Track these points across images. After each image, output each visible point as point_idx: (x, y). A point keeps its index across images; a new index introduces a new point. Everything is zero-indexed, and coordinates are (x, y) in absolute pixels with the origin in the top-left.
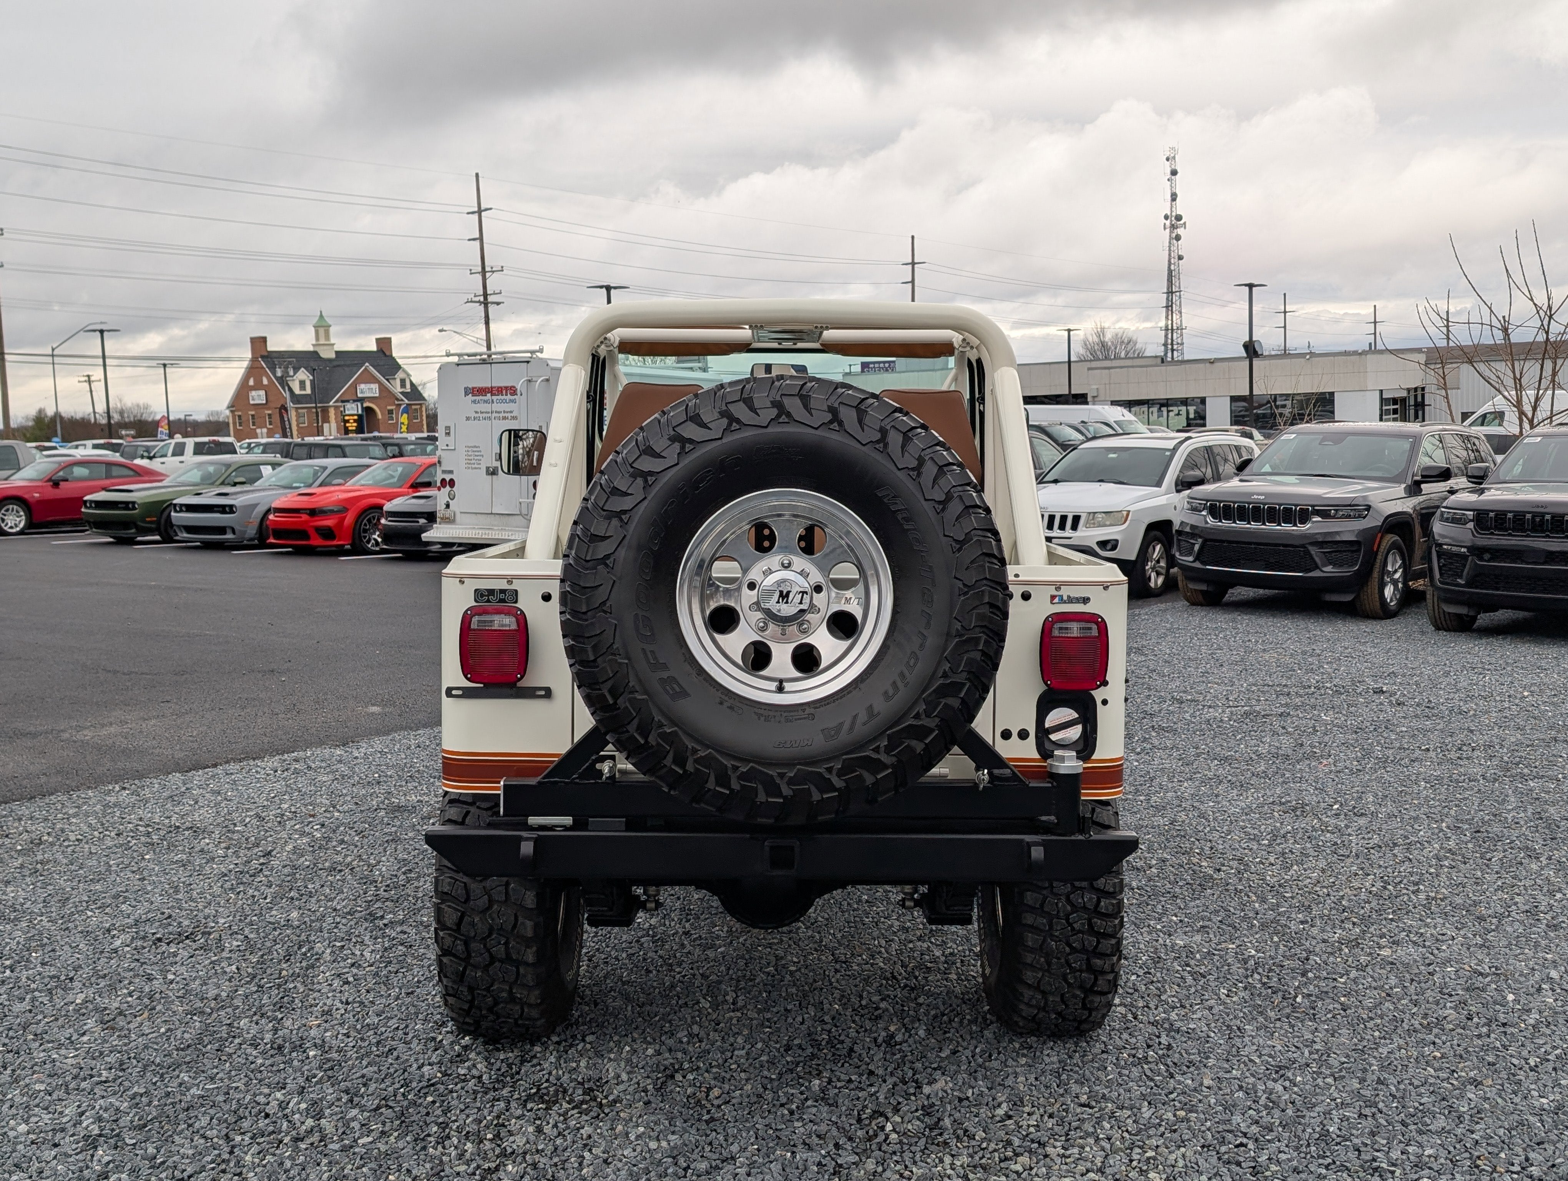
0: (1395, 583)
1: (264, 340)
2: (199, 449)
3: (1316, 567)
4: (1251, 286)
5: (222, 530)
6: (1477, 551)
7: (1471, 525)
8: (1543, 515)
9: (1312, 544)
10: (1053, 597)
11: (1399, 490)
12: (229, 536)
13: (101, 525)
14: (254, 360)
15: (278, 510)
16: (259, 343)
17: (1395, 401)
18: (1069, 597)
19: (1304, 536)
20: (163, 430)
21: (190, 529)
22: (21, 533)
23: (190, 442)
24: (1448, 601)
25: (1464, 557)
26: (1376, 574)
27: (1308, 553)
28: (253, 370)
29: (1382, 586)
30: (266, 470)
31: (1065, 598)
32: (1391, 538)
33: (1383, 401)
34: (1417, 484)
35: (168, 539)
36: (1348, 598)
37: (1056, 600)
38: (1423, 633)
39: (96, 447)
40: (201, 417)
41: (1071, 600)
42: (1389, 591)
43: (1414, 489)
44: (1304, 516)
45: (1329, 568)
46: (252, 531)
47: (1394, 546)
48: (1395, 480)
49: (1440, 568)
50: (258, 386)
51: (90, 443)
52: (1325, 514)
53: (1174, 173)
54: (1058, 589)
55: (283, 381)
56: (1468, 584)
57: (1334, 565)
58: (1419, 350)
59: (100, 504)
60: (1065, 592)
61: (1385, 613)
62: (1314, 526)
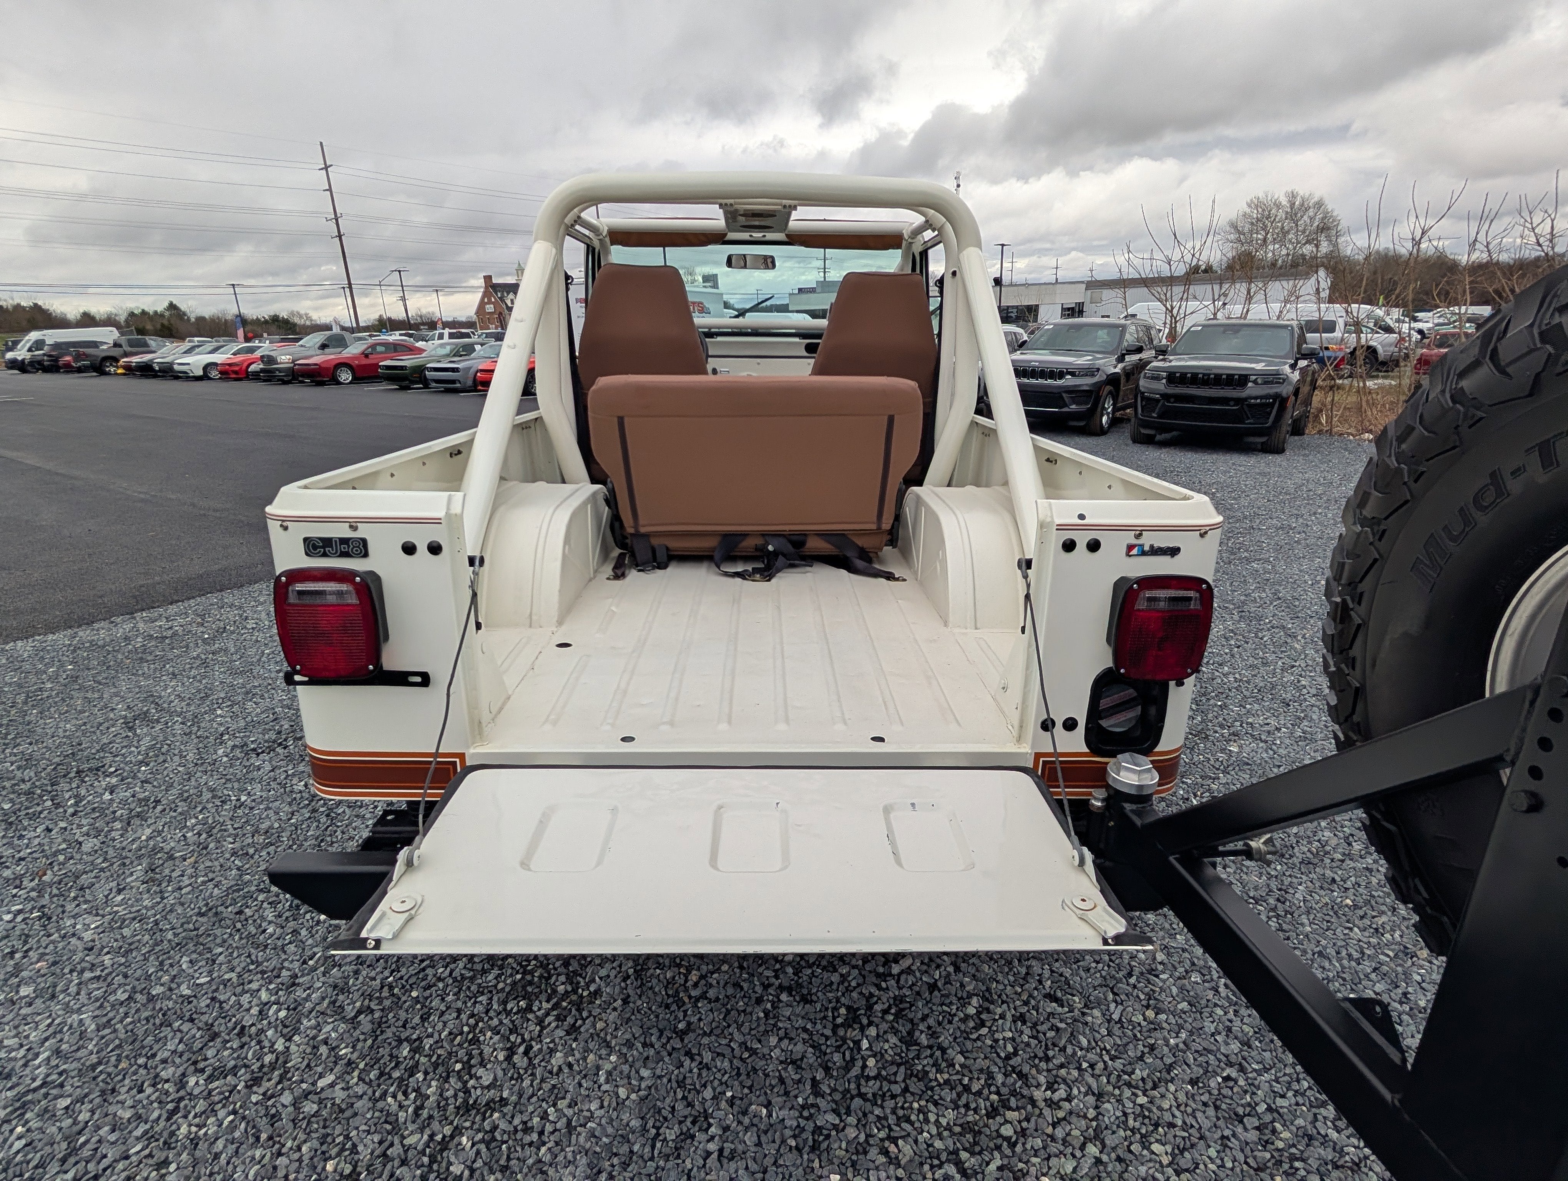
0: (1108, 414)
1: (490, 277)
2: (451, 336)
3: (1066, 405)
4: (1003, 245)
5: (453, 382)
6: (1165, 396)
7: (1164, 381)
8: (1209, 375)
9: (1066, 392)
10: (1130, 547)
11: (1113, 359)
12: (458, 385)
13: (390, 379)
14: (486, 287)
15: (481, 371)
16: (488, 279)
17: (1069, 309)
18: (1152, 546)
19: (1059, 387)
20: (439, 325)
21: (438, 381)
22: (350, 383)
23: (446, 332)
24: (1145, 427)
25: (1158, 401)
26: (1099, 410)
27: (1062, 397)
28: (486, 294)
29: (1102, 415)
30: (478, 347)
31: (1147, 548)
32: (1109, 388)
33: (1063, 309)
34: (1123, 355)
35: (426, 386)
36: (1082, 424)
37: (1135, 551)
38: (1127, 445)
39: (401, 335)
40: (464, 319)
41: (1155, 551)
42: (1105, 419)
43: (1121, 359)
44: (1061, 375)
45: (1073, 406)
46: (470, 383)
47: (1110, 393)
48: (1111, 353)
49: (1142, 407)
50: (490, 302)
51: (397, 333)
52: (1073, 374)
53: (958, 186)
54: (1138, 536)
55: (502, 299)
56: (1159, 417)
57: (1077, 404)
58: (1082, 282)
59: (388, 367)
60: (1147, 540)
61: (1101, 432)
62: (1068, 381)
